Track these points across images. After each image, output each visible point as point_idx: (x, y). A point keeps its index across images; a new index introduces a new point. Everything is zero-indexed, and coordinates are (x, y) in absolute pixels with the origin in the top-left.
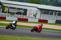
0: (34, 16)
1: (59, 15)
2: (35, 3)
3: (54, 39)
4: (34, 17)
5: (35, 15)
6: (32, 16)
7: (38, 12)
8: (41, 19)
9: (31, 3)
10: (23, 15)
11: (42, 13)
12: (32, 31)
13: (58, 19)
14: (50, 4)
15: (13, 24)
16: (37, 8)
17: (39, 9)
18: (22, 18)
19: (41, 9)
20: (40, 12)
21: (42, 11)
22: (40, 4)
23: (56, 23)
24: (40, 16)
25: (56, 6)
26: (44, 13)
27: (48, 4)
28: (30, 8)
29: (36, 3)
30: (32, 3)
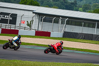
0: (28, 25)
1: (68, 23)
2: (29, 5)
3: (61, 63)
4: (28, 27)
5: (29, 23)
6: (25, 25)
7: (34, 19)
8: (40, 30)
9: (22, 4)
10: (10, 24)
11: (41, 21)
12: (46, 52)
13: (66, 30)
14: (55, 5)
15: (14, 41)
16: (33, 13)
17: (36, 13)
18: (9, 28)
19: (39, 15)
20: (38, 19)
21: (42, 18)
22: (38, 5)
23: (63, 37)
24: (37, 26)
25: (63, 9)
26: (45, 21)
27: (50, 6)
28: (22, 13)
29: (31, 4)
30: (25, 4)
